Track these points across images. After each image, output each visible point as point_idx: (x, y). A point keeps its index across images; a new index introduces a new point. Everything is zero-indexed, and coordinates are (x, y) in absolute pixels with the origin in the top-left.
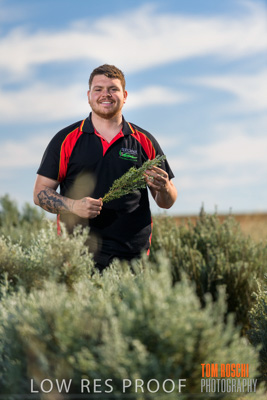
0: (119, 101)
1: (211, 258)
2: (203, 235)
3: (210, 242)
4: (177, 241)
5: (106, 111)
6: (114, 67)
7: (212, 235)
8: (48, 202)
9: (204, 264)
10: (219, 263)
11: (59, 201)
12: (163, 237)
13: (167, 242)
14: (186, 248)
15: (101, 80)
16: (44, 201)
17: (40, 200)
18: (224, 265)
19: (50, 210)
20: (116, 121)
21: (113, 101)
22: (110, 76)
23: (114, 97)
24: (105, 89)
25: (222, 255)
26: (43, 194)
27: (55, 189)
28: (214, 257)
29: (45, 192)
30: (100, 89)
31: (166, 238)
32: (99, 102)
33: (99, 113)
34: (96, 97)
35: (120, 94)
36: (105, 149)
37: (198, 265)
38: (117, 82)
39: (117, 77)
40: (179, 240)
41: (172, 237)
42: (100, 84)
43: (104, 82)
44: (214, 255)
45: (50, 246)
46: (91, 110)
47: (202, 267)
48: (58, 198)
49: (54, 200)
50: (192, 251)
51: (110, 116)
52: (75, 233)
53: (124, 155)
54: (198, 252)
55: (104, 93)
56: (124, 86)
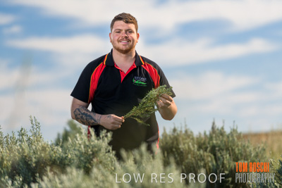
0: (133, 40)
1: (219, 159)
2: (214, 142)
3: (219, 146)
4: (194, 147)
5: (124, 48)
6: (129, 15)
7: (222, 141)
8: (82, 117)
9: (214, 163)
10: (225, 162)
11: (90, 116)
12: (184, 144)
13: (187, 147)
14: (202, 152)
15: (120, 25)
16: (79, 116)
17: (76, 116)
18: (229, 163)
19: (84, 123)
20: (131, 56)
21: (129, 41)
22: (127, 22)
23: (130, 38)
24: (124, 31)
25: (228, 156)
26: (77, 111)
27: (87, 107)
28: (221, 158)
29: (79, 110)
30: (119, 31)
31: (186, 145)
32: (119, 41)
33: (118, 50)
34: (117, 38)
35: (134, 36)
36: (122, 78)
37: (210, 164)
38: (132, 26)
39: (132, 23)
40: (196, 146)
41: (190, 144)
42: (120, 28)
43: (123, 26)
44: (222, 156)
45: (82, 146)
46: (112, 47)
47: (213, 165)
48: (89, 114)
49: (86, 115)
50: (206, 154)
51: (127, 52)
52: (101, 136)
53: (137, 82)
54: (210, 154)
55: (123, 34)
56: (137, 29)
